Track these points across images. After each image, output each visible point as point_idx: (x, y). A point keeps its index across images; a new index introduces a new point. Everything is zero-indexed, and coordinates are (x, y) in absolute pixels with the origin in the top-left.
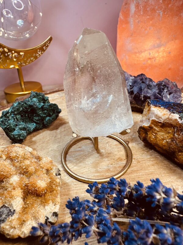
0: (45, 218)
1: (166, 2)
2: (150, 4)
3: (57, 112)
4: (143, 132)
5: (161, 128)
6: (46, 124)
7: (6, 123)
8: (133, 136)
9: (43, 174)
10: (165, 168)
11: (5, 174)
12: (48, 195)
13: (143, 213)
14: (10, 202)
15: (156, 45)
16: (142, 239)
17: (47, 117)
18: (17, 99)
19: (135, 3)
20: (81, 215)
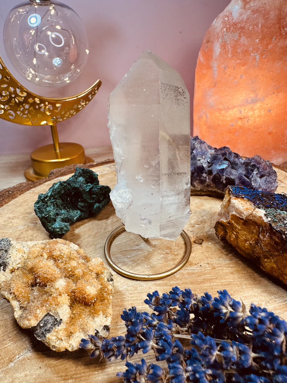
0: (94, 331)
1: (265, 42)
2: (241, 44)
4: (221, 228)
5: (243, 226)
6: (93, 213)
7: (44, 211)
8: (210, 233)
9: (92, 278)
11: (49, 277)
12: (98, 305)
13: (211, 331)
14: (55, 310)
15: (249, 99)
16: (204, 356)
17: (95, 203)
18: (52, 172)
19: (221, 41)
20: (138, 328)
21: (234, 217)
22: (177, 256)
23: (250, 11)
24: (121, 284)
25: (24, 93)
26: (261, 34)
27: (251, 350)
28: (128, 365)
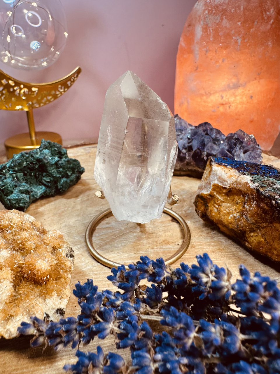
0: (43, 315)
1: (247, 25)
2: (223, 27)
3: (77, 171)
4: (201, 203)
5: (226, 197)
6: (61, 188)
8: (189, 211)
9: (46, 252)
10: (231, 257)
12: (52, 284)
15: (231, 85)
16: (178, 339)
17: (62, 178)
19: (203, 24)
20: (93, 305)
21: (216, 187)
22: (151, 234)
24: (86, 264)
26: (243, 17)
27: (239, 330)
28: (79, 354)
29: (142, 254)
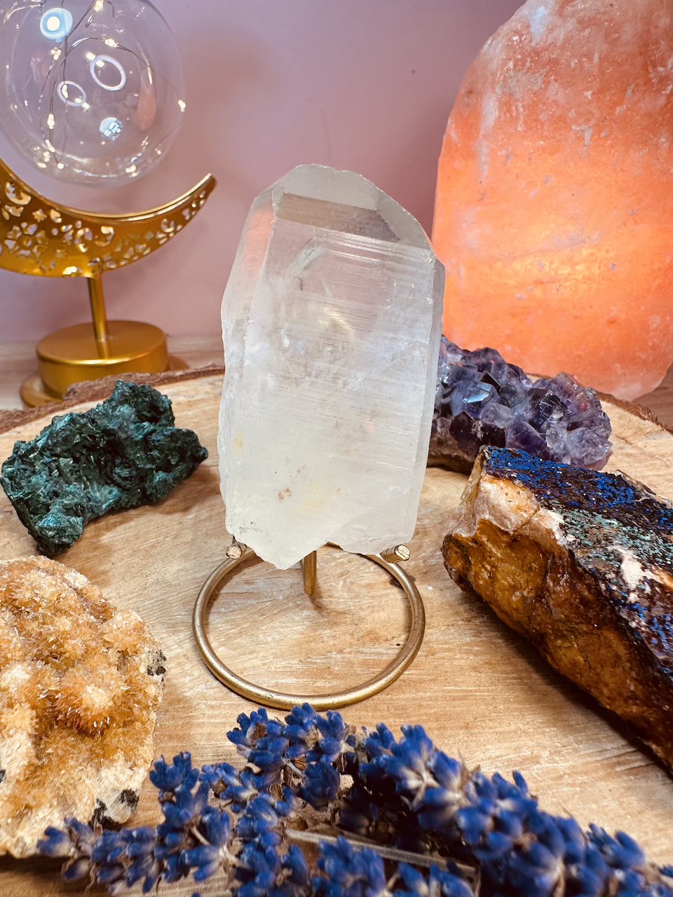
0: (93, 804)
1: (608, 99)
2: (550, 101)
4: (456, 552)
5: (509, 551)
6: (151, 494)
7: (23, 483)
9: (106, 665)
10: (513, 684)
12: (115, 735)
13: (389, 827)
15: (564, 237)
17: (157, 471)
18: (73, 390)
19: (500, 92)
20: (187, 811)
21: (486, 526)
22: (342, 615)
23: (573, 21)
24: (193, 680)
25: (23, 195)
26: (598, 80)
29: (316, 663)
